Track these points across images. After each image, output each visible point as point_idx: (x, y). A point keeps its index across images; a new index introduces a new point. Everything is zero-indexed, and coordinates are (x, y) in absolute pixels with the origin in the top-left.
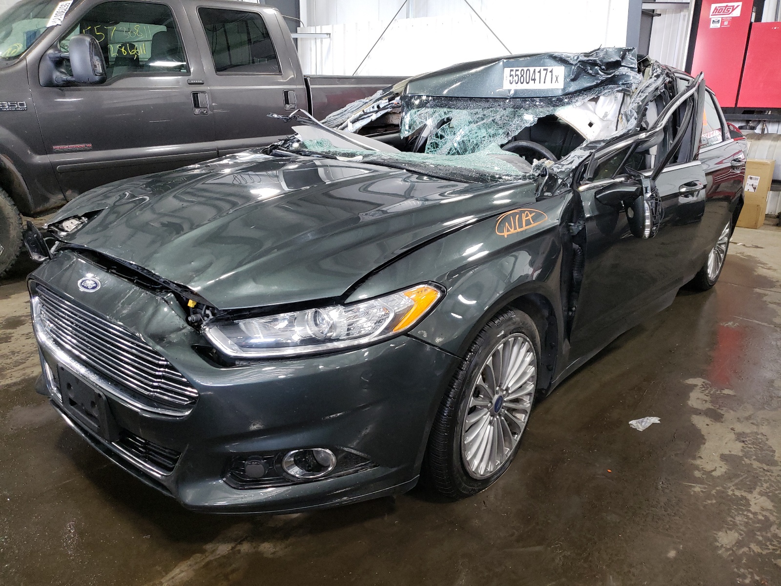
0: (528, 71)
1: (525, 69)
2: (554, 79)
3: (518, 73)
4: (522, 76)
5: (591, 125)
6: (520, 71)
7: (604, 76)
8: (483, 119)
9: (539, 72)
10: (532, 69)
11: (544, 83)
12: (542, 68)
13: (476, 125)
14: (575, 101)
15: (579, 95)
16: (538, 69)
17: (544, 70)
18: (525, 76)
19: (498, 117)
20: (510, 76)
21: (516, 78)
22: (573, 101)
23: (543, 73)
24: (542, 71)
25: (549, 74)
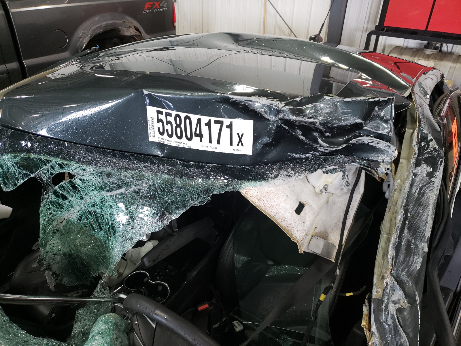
0: (188, 121)
1: (183, 115)
2: (236, 140)
3: (171, 119)
4: (178, 126)
5: (300, 209)
6: (173, 115)
7: (327, 148)
8: (120, 187)
9: (208, 124)
10: (194, 118)
11: (219, 143)
12: (213, 119)
13: (110, 194)
14: (273, 176)
15: (280, 168)
16: (205, 119)
17: (216, 122)
18: (182, 126)
19: (144, 187)
20: (158, 122)
21: (168, 127)
22: (270, 175)
23: (215, 128)
24: (212, 122)
25: (226, 132)
